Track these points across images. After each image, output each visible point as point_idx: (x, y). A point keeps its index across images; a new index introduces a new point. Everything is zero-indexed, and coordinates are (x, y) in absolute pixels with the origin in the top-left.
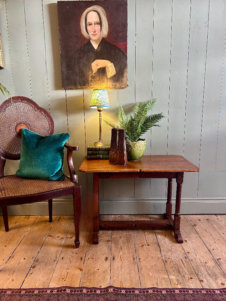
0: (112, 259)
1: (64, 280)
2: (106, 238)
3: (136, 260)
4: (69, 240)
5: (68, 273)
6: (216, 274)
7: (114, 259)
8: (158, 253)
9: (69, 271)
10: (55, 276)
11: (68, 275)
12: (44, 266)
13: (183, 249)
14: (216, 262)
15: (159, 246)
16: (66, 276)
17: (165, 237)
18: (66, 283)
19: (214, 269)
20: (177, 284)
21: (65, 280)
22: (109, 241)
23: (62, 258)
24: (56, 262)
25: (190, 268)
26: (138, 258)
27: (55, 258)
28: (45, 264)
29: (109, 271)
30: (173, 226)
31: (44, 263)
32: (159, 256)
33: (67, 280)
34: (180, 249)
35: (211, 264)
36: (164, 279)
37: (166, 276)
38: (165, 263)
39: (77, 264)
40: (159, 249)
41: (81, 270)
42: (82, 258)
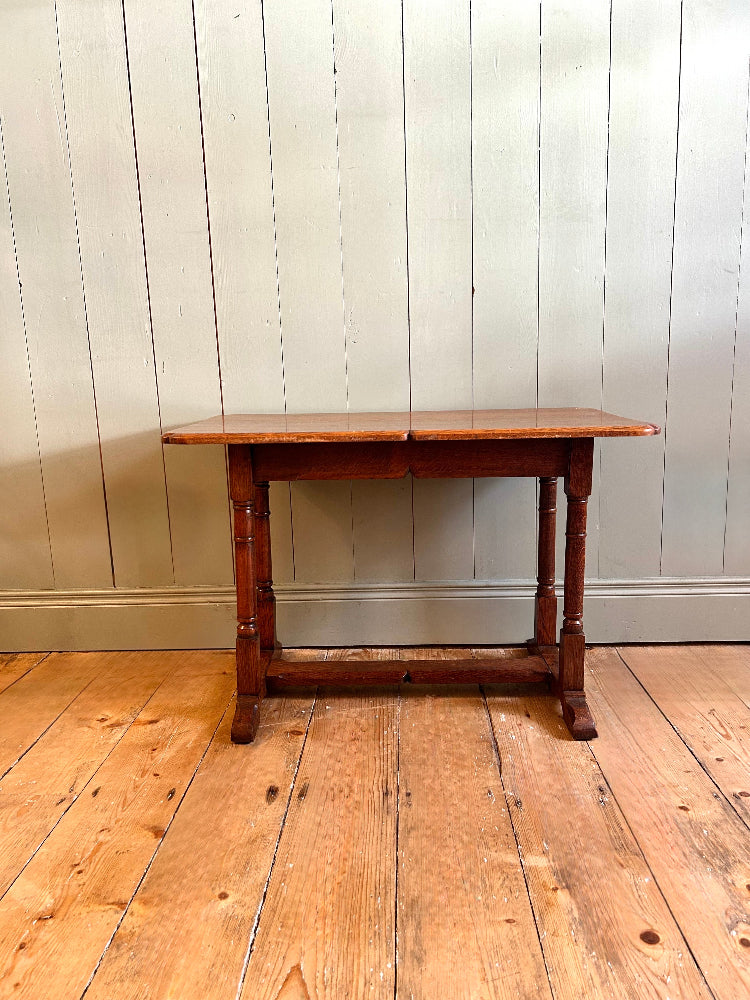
0: (296, 793)
1: (78, 869)
2: (290, 724)
3: (392, 800)
4: (142, 728)
5: (101, 844)
6: (726, 850)
7: (302, 794)
8: (491, 772)
9: (109, 838)
10: (43, 857)
11: (99, 854)
12: (13, 819)
13: (594, 760)
14: (728, 806)
15: (497, 750)
16: (91, 857)
17: (525, 719)
18: (81, 882)
19: (718, 832)
20: (555, 889)
21: (80, 872)
22: (300, 733)
23: (95, 793)
24: (65, 805)
25: (618, 830)
26: (403, 791)
27: (65, 792)
28: (19, 814)
29: (274, 837)
30: (557, 678)
31: (17, 809)
32: (493, 783)
33: (91, 871)
34: (583, 761)
35: (708, 812)
36: (501, 867)
37: (512, 859)
38: (513, 808)
39: (151, 812)
40: (495, 759)
41: (159, 833)
42: (172, 793)
